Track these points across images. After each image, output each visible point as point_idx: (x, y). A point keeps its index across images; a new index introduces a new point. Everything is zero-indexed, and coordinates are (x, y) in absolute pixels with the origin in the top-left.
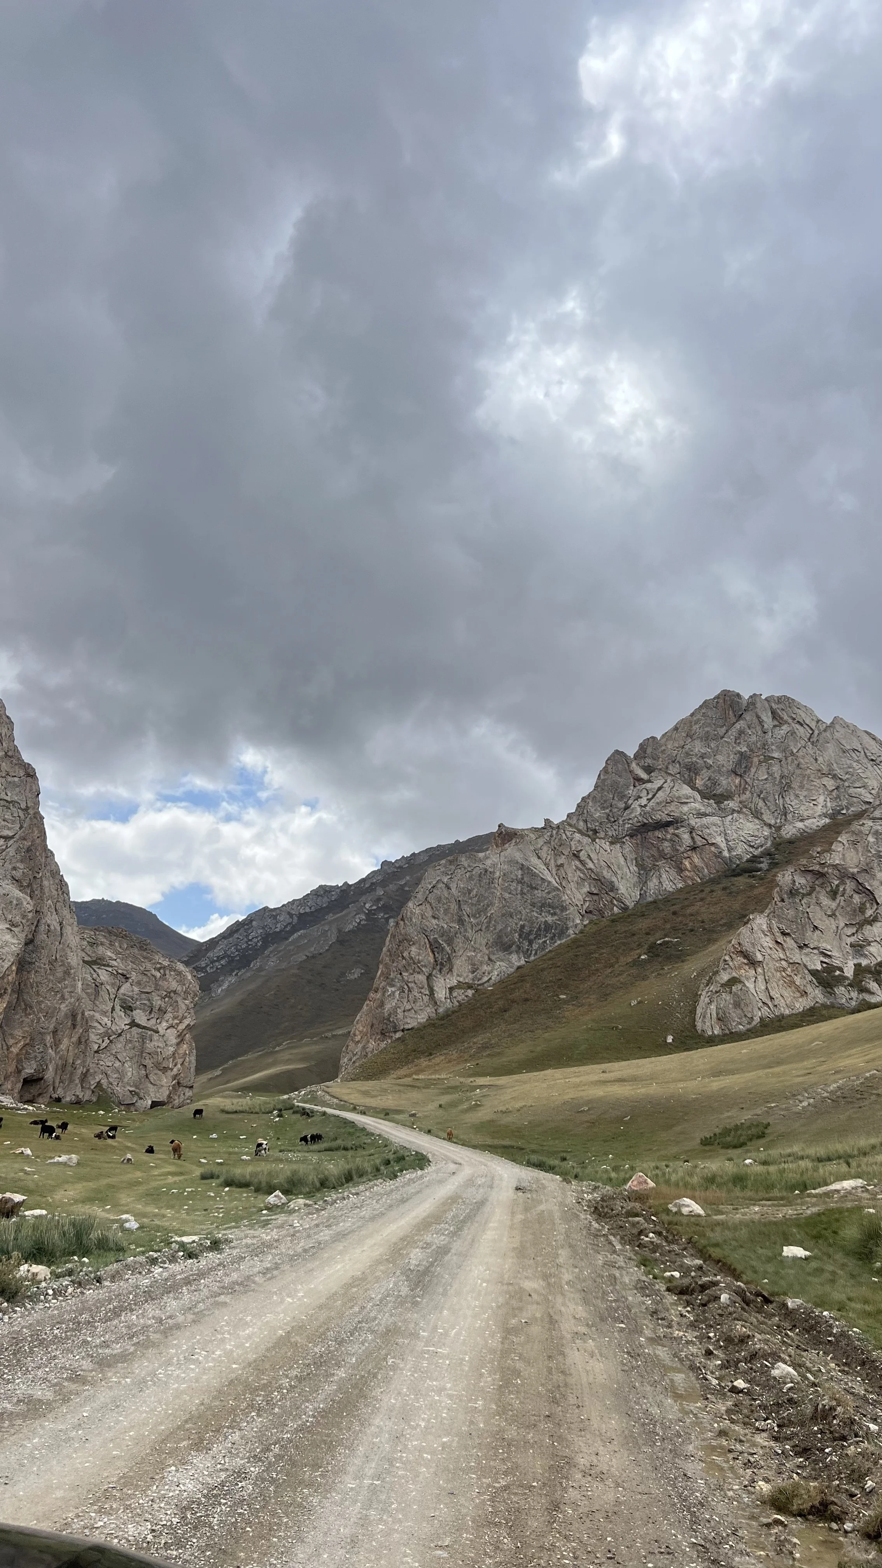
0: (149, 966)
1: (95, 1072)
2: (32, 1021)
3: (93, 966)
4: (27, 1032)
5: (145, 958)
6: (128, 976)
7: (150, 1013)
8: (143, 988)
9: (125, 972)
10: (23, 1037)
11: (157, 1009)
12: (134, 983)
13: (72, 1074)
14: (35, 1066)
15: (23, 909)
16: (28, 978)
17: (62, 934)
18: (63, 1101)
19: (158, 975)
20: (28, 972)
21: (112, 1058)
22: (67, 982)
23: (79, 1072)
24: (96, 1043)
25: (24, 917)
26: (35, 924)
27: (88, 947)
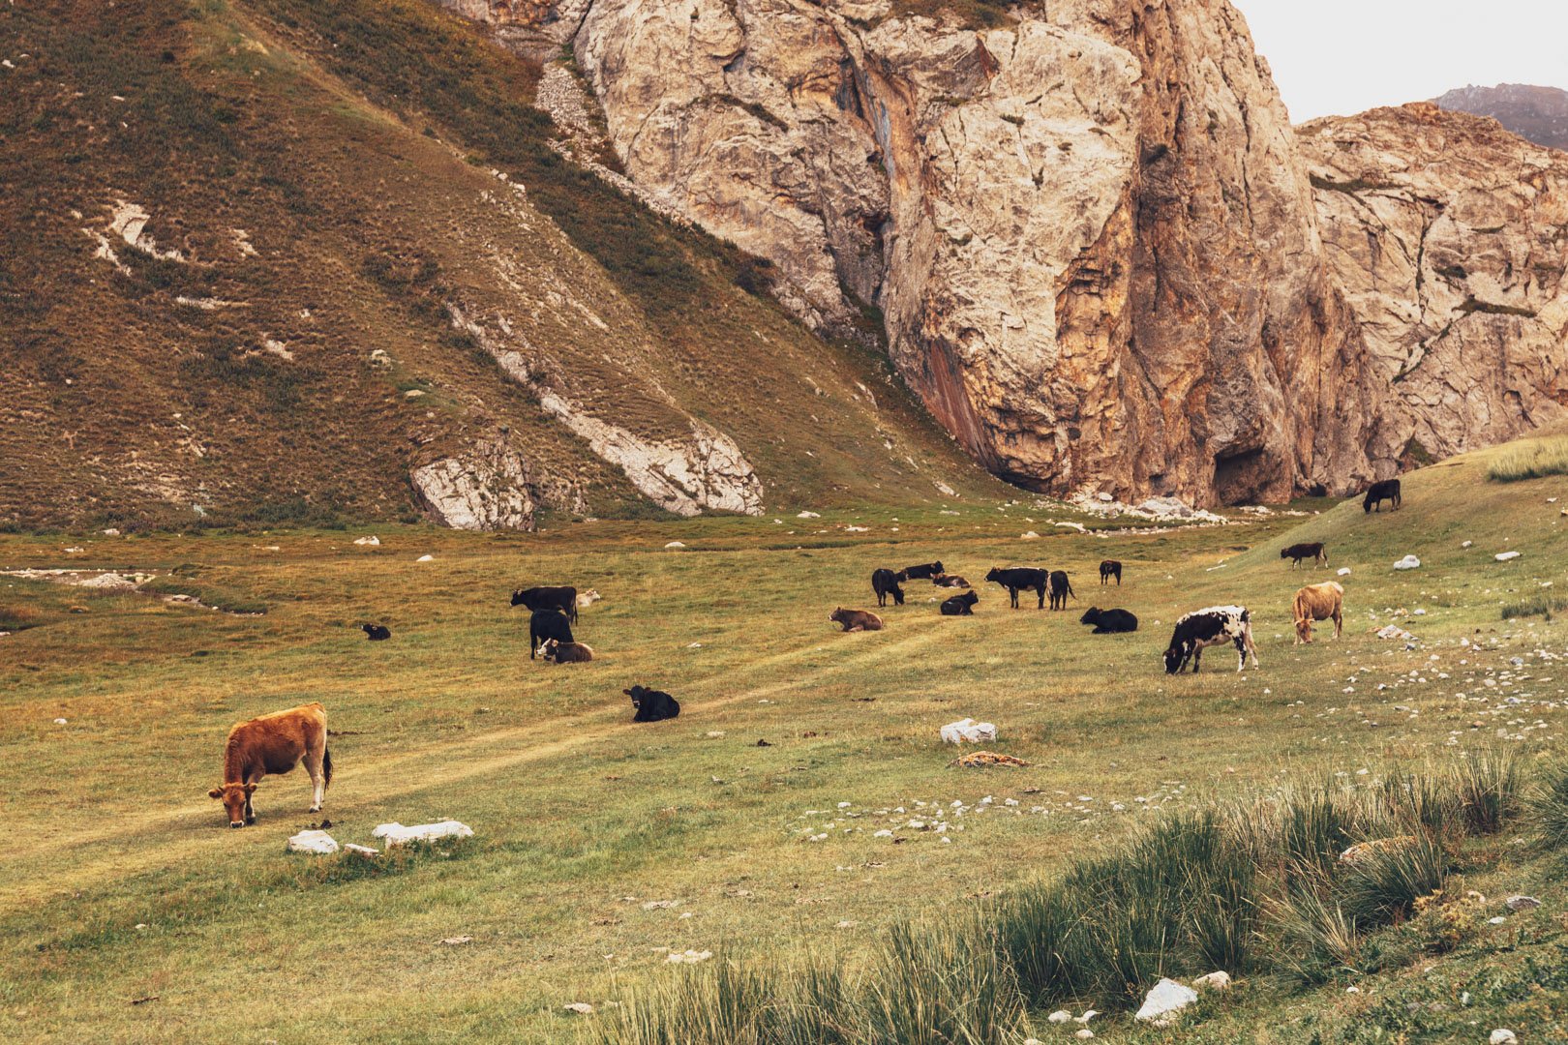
0: (1503, 175)
1: (1397, 422)
2: (1200, 328)
3: (1356, 193)
4: (1194, 352)
5: (1491, 159)
6: (1441, 200)
7: (1508, 274)
8: (1481, 222)
9: (1433, 195)
10: (1188, 366)
11: (1522, 262)
12: (1457, 215)
13: (1338, 433)
14: (1234, 426)
15: (1119, 81)
16: (1171, 235)
17: (1248, 129)
18: (1332, 492)
19: (1529, 192)
20: (1169, 222)
21: (1436, 386)
22: (1280, 233)
23: (1356, 425)
24: (1395, 359)
25: (1125, 96)
26: (1174, 111)
27: (1339, 153)
